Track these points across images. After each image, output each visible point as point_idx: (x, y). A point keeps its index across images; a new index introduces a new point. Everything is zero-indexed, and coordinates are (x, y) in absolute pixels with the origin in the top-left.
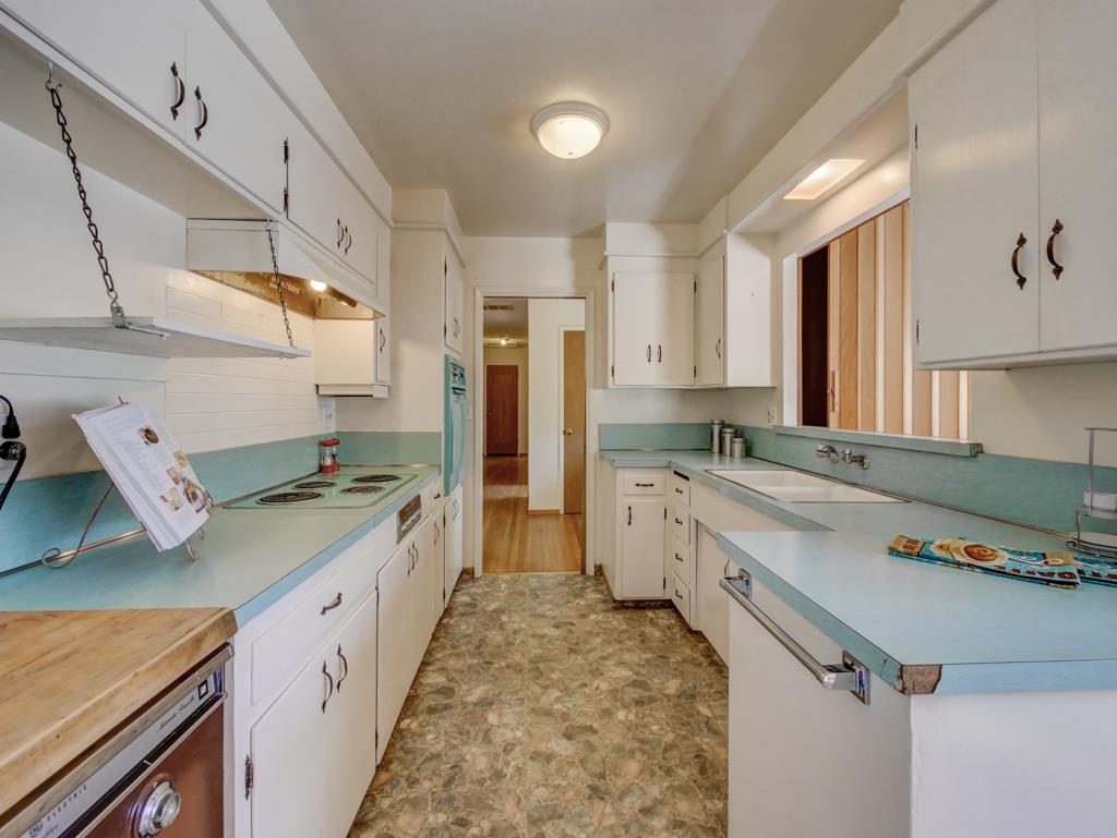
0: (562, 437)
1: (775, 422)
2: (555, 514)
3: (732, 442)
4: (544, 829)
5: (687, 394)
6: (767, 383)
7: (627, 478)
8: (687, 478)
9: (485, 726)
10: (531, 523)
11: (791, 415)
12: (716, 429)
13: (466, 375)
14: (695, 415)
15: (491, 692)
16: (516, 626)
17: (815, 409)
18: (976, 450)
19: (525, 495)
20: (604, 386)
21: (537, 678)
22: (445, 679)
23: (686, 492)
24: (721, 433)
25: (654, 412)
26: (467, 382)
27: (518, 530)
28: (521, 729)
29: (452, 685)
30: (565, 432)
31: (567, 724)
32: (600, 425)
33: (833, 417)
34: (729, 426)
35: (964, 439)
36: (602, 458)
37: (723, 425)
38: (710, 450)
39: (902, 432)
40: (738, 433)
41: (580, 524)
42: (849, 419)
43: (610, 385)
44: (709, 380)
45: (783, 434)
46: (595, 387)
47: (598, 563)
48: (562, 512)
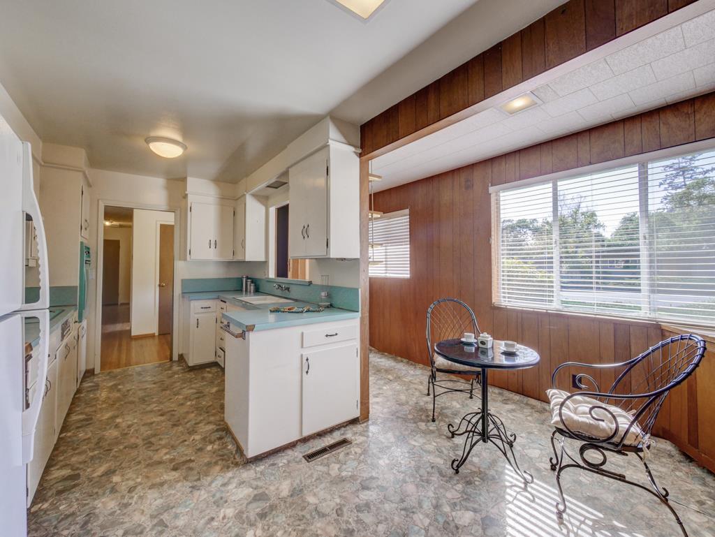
0: (158, 289)
1: (266, 276)
2: (152, 336)
3: (250, 286)
4: (162, 517)
5: (230, 264)
6: (263, 259)
7: (196, 305)
8: (225, 302)
9: (112, 485)
10: (133, 343)
11: (272, 273)
12: (244, 280)
13: (91, 252)
14: (234, 274)
15: (113, 465)
16: (130, 423)
17: (282, 270)
18: (310, 283)
19: (128, 328)
20: (185, 259)
21: (150, 447)
22: (70, 471)
23: (225, 308)
24: (246, 282)
25: (213, 273)
26: (92, 257)
27: (124, 347)
28: (140, 477)
29: (77, 472)
30: (160, 286)
31: (173, 464)
32: (182, 280)
33: (290, 274)
34: (250, 278)
35: (307, 279)
36: (183, 297)
37: (247, 278)
38: (242, 290)
39: (305, 279)
40: (254, 281)
41: (170, 340)
42: (296, 275)
43: (188, 259)
44: (239, 258)
45: (270, 281)
46: (180, 260)
47: (180, 353)
48: (157, 334)
